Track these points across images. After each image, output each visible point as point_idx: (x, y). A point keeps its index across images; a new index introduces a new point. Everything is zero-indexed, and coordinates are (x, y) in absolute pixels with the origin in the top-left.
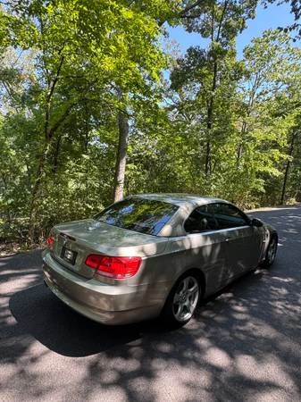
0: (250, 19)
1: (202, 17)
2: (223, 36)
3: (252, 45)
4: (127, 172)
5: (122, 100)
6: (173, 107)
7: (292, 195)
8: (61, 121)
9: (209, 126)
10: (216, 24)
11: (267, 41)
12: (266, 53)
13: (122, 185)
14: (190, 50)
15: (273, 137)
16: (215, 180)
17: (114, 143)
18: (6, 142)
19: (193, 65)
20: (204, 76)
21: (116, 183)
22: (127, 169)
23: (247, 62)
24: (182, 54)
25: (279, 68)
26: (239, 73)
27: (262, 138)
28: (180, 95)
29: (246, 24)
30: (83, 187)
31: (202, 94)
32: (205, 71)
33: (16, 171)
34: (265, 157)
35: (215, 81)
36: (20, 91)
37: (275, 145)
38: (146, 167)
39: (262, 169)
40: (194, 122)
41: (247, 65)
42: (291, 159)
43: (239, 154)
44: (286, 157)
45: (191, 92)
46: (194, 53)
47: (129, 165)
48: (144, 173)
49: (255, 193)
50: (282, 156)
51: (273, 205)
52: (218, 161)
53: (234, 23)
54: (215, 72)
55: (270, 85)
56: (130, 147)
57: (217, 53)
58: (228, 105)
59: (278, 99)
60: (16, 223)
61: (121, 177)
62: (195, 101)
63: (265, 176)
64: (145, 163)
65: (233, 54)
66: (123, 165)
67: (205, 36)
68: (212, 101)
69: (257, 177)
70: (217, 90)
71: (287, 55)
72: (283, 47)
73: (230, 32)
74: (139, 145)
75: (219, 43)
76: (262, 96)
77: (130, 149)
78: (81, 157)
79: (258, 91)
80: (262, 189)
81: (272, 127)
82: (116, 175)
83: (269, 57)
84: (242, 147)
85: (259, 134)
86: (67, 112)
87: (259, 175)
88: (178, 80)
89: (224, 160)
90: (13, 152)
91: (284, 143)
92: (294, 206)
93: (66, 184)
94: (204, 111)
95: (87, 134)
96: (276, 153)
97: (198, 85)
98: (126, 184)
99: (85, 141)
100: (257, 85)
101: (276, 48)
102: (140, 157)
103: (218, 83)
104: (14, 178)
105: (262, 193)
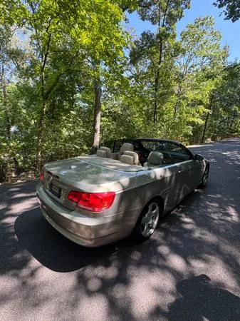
0: (186, 9)
1: (152, 8)
2: (167, 23)
3: (187, 30)
4: (102, 123)
5: (96, 70)
6: (132, 77)
7: (209, 136)
8: (54, 86)
9: (156, 90)
10: (162, 14)
11: (198, 27)
12: (196, 35)
13: (99, 132)
14: (143, 34)
15: (199, 97)
16: (160, 127)
17: (92, 103)
18: (19, 104)
19: (146, 45)
20: (153, 53)
21: (95, 131)
22: (101, 121)
23: (183, 43)
24: (138, 37)
25: (205, 47)
26: (178, 50)
27: (192, 98)
28: (136, 69)
29: (183, 13)
30: (72, 134)
31: (152, 67)
32: (153, 49)
33: (28, 124)
34: (193, 111)
35: (160, 57)
36: (25, 67)
37: (201, 103)
38: (114, 119)
39: (191, 119)
40: (146, 88)
41: (183, 45)
42: (210, 112)
43: (175, 110)
44: (208, 110)
45: (144, 66)
46: (146, 36)
47: (103, 118)
48: (113, 124)
49: (186, 135)
50: (205, 110)
51: (196, 143)
52: (162, 114)
53: (175, 12)
54: (161, 50)
55: (199, 60)
56: (103, 106)
57: (163, 36)
58: (169, 75)
59: (203, 70)
60: (30, 158)
61: (98, 126)
62: (147, 73)
63: (193, 124)
64: (114, 117)
65: (174, 36)
66: (99, 118)
67: (154, 23)
68: (158, 73)
69: (187, 125)
70: (162, 64)
71: (211, 37)
72: (209, 31)
73: (172, 19)
74: (109, 104)
75: (164, 28)
76: (192, 68)
77: (103, 107)
78: (70, 113)
79: (190, 64)
80: (191, 133)
81: (199, 90)
82: (94, 125)
83: (199, 39)
84: (178, 104)
85: (190, 95)
86: (57, 79)
87: (189, 123)
88: (135, 57)
89: (166, 114)
90: (24, 111)
91: (207, 101)
92: (210, 143)
93: (61, 132)
94: (153, 80)
95: (73, 96)
96: (201, 108)
97: (149, 61)
98: (102, 131)
99: (72, 102)
100: (189, 60)
101: (204, 32)
102: (109, 112)
103: (163, 59)
104: (27, 129)
105: (190, 136)
